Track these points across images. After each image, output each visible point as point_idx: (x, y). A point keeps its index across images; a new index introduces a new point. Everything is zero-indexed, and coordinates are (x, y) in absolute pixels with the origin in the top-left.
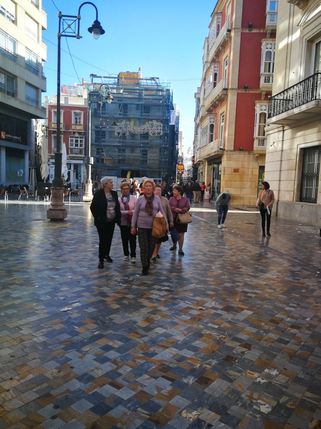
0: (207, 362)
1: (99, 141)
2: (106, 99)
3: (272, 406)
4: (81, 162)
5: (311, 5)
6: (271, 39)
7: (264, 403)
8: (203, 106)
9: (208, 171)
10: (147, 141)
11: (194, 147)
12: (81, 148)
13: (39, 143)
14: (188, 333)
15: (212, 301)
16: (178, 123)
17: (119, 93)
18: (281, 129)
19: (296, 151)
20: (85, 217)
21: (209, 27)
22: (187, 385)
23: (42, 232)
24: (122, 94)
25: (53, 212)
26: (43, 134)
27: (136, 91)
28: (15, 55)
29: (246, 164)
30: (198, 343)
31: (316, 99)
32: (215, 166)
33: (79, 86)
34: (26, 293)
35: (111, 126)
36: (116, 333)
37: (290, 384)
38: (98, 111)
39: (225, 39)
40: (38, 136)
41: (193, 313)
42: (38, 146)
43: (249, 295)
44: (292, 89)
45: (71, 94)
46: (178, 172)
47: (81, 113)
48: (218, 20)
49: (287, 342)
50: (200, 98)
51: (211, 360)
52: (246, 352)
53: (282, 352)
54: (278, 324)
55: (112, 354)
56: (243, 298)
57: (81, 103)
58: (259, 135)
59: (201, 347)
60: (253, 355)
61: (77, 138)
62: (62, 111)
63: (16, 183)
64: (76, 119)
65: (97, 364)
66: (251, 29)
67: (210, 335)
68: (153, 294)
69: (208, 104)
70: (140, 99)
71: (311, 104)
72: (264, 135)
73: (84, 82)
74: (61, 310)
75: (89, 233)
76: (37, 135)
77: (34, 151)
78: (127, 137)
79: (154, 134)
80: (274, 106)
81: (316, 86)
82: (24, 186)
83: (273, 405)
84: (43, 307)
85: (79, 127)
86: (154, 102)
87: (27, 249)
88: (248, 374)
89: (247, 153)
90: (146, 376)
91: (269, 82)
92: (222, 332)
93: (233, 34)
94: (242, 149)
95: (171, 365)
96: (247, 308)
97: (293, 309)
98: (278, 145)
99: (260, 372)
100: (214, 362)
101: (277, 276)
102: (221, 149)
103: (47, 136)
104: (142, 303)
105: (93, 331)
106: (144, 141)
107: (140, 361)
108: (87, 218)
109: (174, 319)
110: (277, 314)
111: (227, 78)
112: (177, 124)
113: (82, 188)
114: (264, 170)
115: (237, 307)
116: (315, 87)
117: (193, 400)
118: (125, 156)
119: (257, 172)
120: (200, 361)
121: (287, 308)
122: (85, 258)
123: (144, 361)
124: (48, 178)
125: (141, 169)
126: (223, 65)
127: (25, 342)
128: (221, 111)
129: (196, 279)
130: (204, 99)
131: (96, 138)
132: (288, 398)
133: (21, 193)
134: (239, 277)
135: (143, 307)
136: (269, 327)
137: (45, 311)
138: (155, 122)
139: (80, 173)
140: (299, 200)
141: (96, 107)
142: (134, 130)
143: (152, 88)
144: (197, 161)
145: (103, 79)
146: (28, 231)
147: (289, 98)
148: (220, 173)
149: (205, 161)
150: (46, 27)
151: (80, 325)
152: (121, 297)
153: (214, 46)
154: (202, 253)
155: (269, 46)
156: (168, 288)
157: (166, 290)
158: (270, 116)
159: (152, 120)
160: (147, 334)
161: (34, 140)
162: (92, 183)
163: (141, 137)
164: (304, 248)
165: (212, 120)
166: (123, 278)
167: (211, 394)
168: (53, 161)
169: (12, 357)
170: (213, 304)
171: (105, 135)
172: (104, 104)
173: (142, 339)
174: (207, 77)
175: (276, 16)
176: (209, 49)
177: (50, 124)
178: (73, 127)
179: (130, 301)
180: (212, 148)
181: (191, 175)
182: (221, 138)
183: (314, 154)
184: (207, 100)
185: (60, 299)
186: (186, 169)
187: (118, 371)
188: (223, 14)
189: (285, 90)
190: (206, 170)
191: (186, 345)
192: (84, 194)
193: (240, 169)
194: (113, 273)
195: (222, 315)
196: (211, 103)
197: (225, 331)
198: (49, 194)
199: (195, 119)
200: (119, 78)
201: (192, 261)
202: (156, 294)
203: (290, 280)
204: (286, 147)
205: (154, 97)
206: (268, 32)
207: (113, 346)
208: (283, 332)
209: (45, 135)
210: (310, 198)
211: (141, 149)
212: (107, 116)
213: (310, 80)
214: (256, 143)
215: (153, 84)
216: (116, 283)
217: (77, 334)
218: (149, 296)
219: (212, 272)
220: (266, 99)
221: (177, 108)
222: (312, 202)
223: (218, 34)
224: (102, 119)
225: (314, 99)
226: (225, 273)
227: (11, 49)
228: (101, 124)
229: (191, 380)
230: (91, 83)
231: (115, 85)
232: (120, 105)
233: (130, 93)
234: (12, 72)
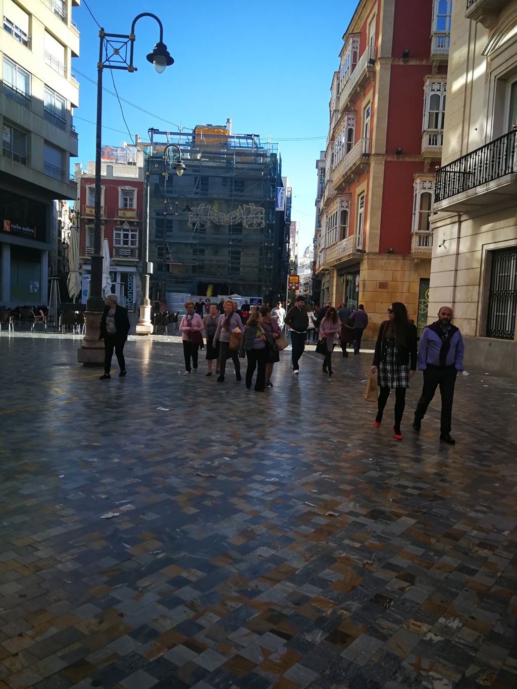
0: (342, 605)
1: (163, 237)
2: (175, 168)
3: (453, 682)
4: (133, 270)
5: (503, 23)
6: (439, 76)
7: (440, 677)
8: (330, 181)
9: (337, 285)
10: (239, 237)
11: (315, 247)
12: (133, 247)
13: (64, 239)
14: (312, 556)
15: (350, 501)
16: (289, 208)
17: (195, 158)
18: (456, 219)
19: (480, 255)
20: (139, 360)
21: (340, 55)
22: (311, 645)
23: (70, 384)
24: (199, 160)
25: (88, 352)
26: (71, 224)
27: (222, 156)
28: (27, 97)
29: (398, 275)
30: (327, 573)
31: (512, 172)
32: (350, 277)
33: (131, 148)
34: (44, 487)
35: (182, 212)
36: (193, 556)
37: (480, 643)
38: (160, 188)
39: (366, 75)
40: (63, 228)
41: (319, 522)
42: (64, 243)
43: (409, 491)
44: (473, 156)
45: (117, 160)
46: (290, 287)
47: (134, 191)
48: (355, 45)
49: (473, 572)
50: (325, 169)
51: (351, 602)
52: (408, 589)
53: (467, 589)
54: (458, 540)
55: (188, 593)
56: (399, 496)
57: (133, 174)
58: (419, 229)
59: (333, 581)
60: (418, 593)
61: (127, 230)
62: (103, 188)
63: (28, 304)
64: (126, 200)
65: (162, 609)
66: (407, 59)
67: (347, 559)
68: (252, 489)
69: (337, 177)
70: (229, 167)
71: (506, 180)
72: (428, 229)
73: (139, 141)
74: (102, 517)
75: (146, 387)
76: (63, 226)
77: (57, 252)
78: (207, 230)
79: (251, 225)
80: (445, 183)
81: (513, 152)
82: (40, 308)
83: (454, 679)
84: (71, 511)
85: (129, 214)
86: (252, 173)
87: (46, 412)
88: (412, 627)
89: (400, 258)
90: (244, 631)
91: (436, 144)
92: (366, 554)
93: (378, 67)
94: (393, 250)
95: (285, 612)
96: (406, 513)
97: (480, 515)
98: (450, 245)
99: (431, 624)
100: (356, 606)
101: (453, 459)
102: (358, 251)
103: (78, 227)
104: (235, 505)
105: (155, 552)
106: (234, 237)
107: (233, 604)
108: (143, 362)
109: (288, 532)
110: (456, 524)
111: (368, 136)
112: (287, 209)
113: (135, 312)
114: (429, 285)
115: (390, 512)
116: (510, 152)
117: (323, 672)
118: (203, 261)
119: (416, 288)
120: (332, 603)
121: (472, 514)
122: (140, 429)
123: (240, 605)
124: (80, 296)
125: (230, 282)
126: (362, 116)
127: (43, 571)
128: (358, 190)
129: (321, 464)
130: (332, 171)
131: (157, 231)
132: (479, 669)
133: (36, 319)
134: (391, 461)
135: (237, 511)
136: (443, 545)
137: (76, 518)
138: (253, 207)
139: (130, 288)
140: (485, 335)
141: (157, 182)
142: (219, 218)
143: (248, 152)
144: (320, 269)
145: (170, 136)
146: (46, 382)
147: (468, 170)
148: (357, 290)
149: (333, 270)
150: (77, 53)
151: (133, 542)
152: (200, 494)
153: (348, 85)
154: (331, 421)
155: (436, 87)
156: (277, 480)
157: (273, 483)
158: (437, 199)
159: (247, 202)
160: (244, 557)
161: (56, 233)
162: (151, 304)
163: (230, 230)
164: (495, 414)
165: (345, 204)
166: (202, 462)
167: (352, 660)
168: (89, 268)
169: (21, 596)
170: (351, 506)
171: (171, 227)
172: (171, 177)
173: (237, 566)
174: (336, 135)
175: (447, 39)
176: (340, 91)
177: (83, 208)
178: (120, 213)
179: (214, 501)
180: (345, 248)
181: (310, 292)
182: (359, 233)
183: (510, 261)
184: (336, 171)
185: (100, 498)
186: (302, 281)
187: (198, 621)
188: (362, 35)
189: (462, 158)
190: (335, 284)
191: (308, 577)
192: (139, 322)
193: (389, 283)
194: (187, 455)
195: (366, 525)
196: (343, 176)
197: (371, 553)
198: (81, 322)
199: (317, 203)
200: (195, 134)
201: (314, 435)
202: (257, 490)
203: (474, 467)
204: (463, 248)
205: (250, 166)
206: (435, 64)
207: (188, 578)
208: (466, 554)
209: (75, 226)
210: (503, 331)
211: (230, 249)
212: (176, 196)
213: (502, 142)
214: (415, 241)
215: (251, 146)
216: (192, 470)
217: (129, 557)
218: (247, 494)
219: (347, 452)
220: (432, 170)
221: (288, 184)
222: (507, 338)
223: (354, 66)
224: (167, 200)
225: (510, 171)
226: (368, 454)
227: (20, 87)
228: (166, 209)
229: (318, 637)
230: (150, 142)
231: (189, 146)
232: (196, 178)
233: (212, 159)
234: (22, 124)
